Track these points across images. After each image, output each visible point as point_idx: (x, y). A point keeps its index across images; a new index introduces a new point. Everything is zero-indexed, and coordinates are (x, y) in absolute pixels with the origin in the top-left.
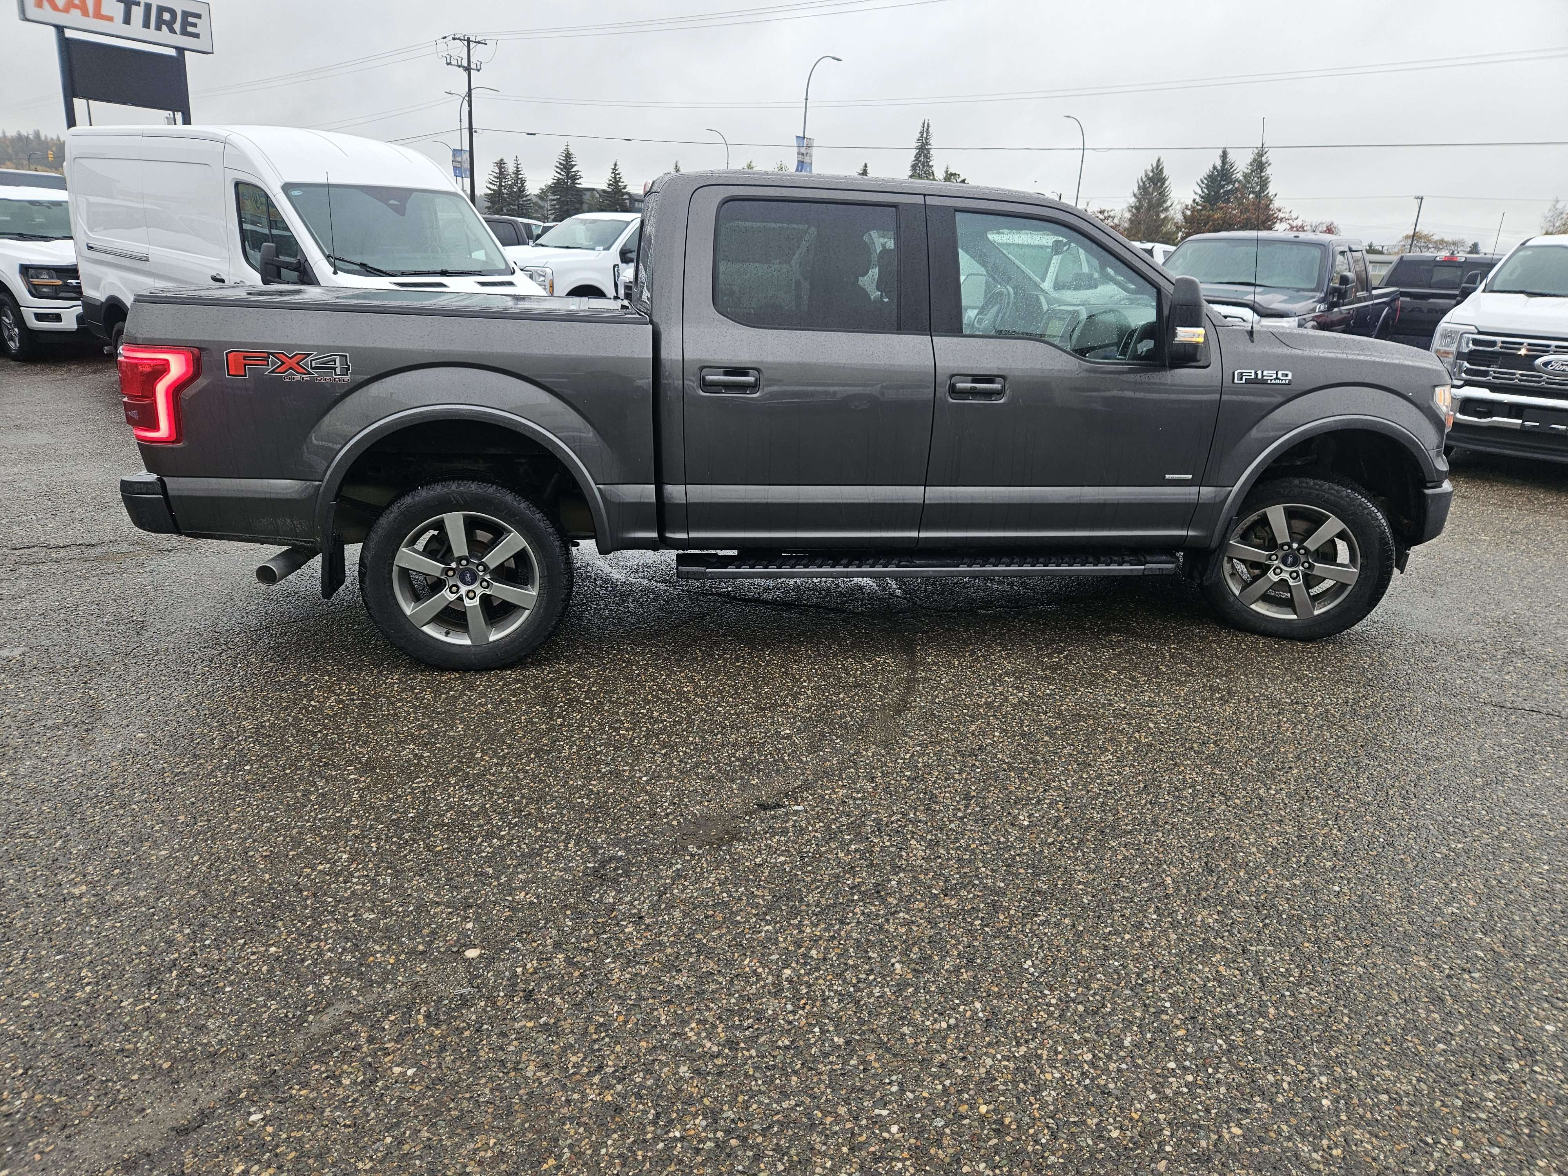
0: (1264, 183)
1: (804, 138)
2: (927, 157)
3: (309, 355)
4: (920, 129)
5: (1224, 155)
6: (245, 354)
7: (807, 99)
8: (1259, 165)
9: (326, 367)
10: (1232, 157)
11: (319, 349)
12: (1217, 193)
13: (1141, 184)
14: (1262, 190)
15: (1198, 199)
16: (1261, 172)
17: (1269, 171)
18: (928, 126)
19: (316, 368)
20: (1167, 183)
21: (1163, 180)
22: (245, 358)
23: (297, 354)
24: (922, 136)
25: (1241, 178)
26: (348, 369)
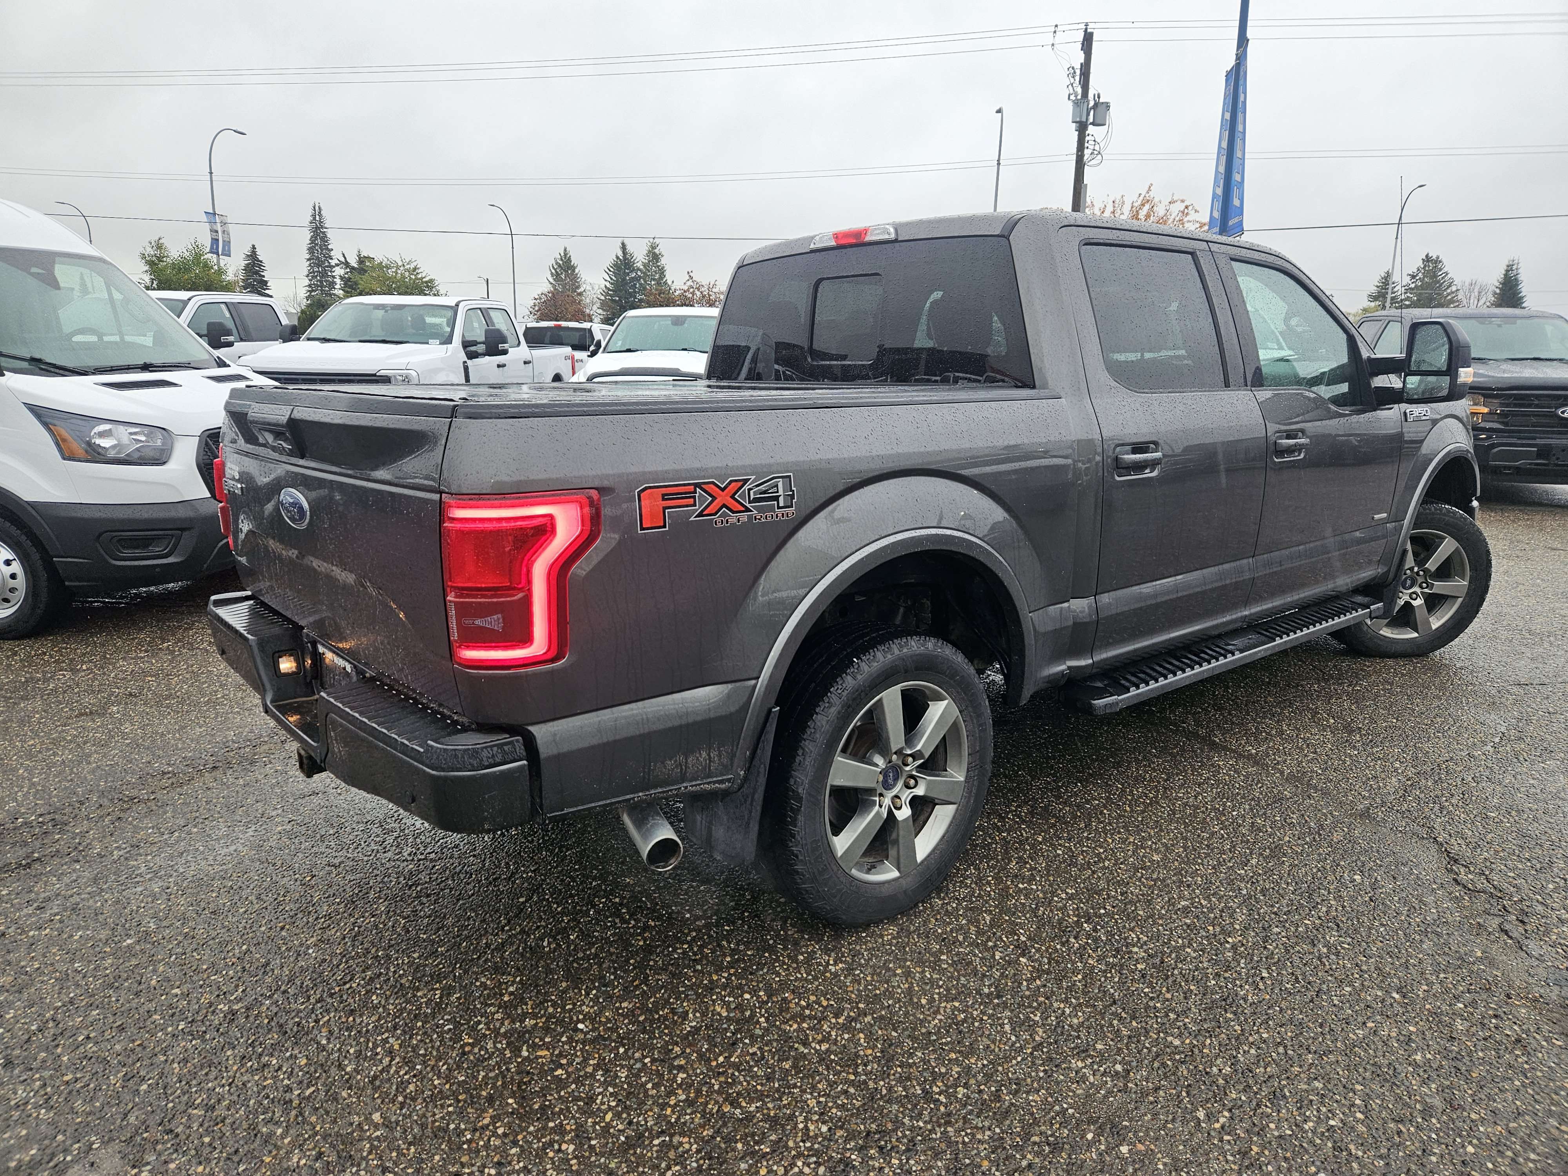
0: (662, 272)
1: (215, 214)
2: (324, 239)
3: (746, 481)
4: (311, 212)
5: (624, 247)
6: (664, 490)
7: (211, 173)
8: (654, 256)
9: (768, 497)
10: (630, 248)
11: (759, 472)
12: (624, 279)
13: (553, 271)
14: (661, 278)
15: (608, 285)
16: (657, 262)
17: (663, 261)
18: (320, 208)
19: (756, 500)
20: (577, 271)
21: (573, 268)
22: (664, 497)
23: (731, 481)
24: (315, 219)
25: (642, 267)
26: (792, 496)
